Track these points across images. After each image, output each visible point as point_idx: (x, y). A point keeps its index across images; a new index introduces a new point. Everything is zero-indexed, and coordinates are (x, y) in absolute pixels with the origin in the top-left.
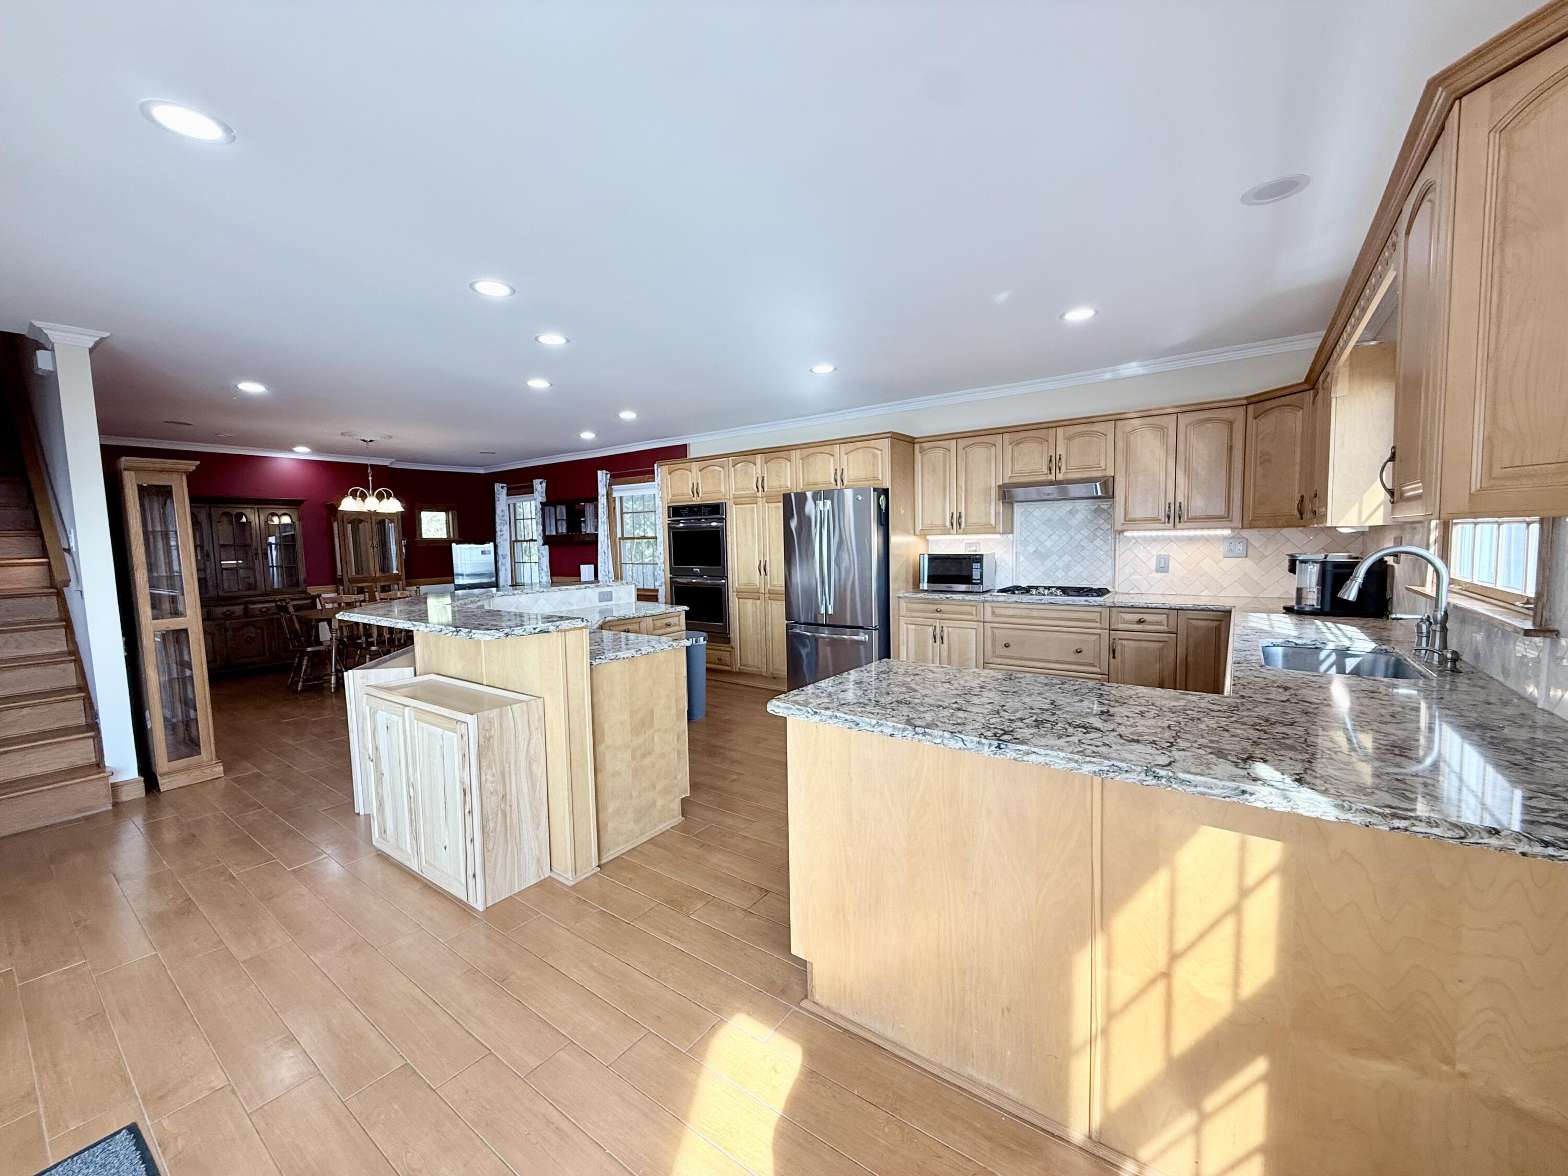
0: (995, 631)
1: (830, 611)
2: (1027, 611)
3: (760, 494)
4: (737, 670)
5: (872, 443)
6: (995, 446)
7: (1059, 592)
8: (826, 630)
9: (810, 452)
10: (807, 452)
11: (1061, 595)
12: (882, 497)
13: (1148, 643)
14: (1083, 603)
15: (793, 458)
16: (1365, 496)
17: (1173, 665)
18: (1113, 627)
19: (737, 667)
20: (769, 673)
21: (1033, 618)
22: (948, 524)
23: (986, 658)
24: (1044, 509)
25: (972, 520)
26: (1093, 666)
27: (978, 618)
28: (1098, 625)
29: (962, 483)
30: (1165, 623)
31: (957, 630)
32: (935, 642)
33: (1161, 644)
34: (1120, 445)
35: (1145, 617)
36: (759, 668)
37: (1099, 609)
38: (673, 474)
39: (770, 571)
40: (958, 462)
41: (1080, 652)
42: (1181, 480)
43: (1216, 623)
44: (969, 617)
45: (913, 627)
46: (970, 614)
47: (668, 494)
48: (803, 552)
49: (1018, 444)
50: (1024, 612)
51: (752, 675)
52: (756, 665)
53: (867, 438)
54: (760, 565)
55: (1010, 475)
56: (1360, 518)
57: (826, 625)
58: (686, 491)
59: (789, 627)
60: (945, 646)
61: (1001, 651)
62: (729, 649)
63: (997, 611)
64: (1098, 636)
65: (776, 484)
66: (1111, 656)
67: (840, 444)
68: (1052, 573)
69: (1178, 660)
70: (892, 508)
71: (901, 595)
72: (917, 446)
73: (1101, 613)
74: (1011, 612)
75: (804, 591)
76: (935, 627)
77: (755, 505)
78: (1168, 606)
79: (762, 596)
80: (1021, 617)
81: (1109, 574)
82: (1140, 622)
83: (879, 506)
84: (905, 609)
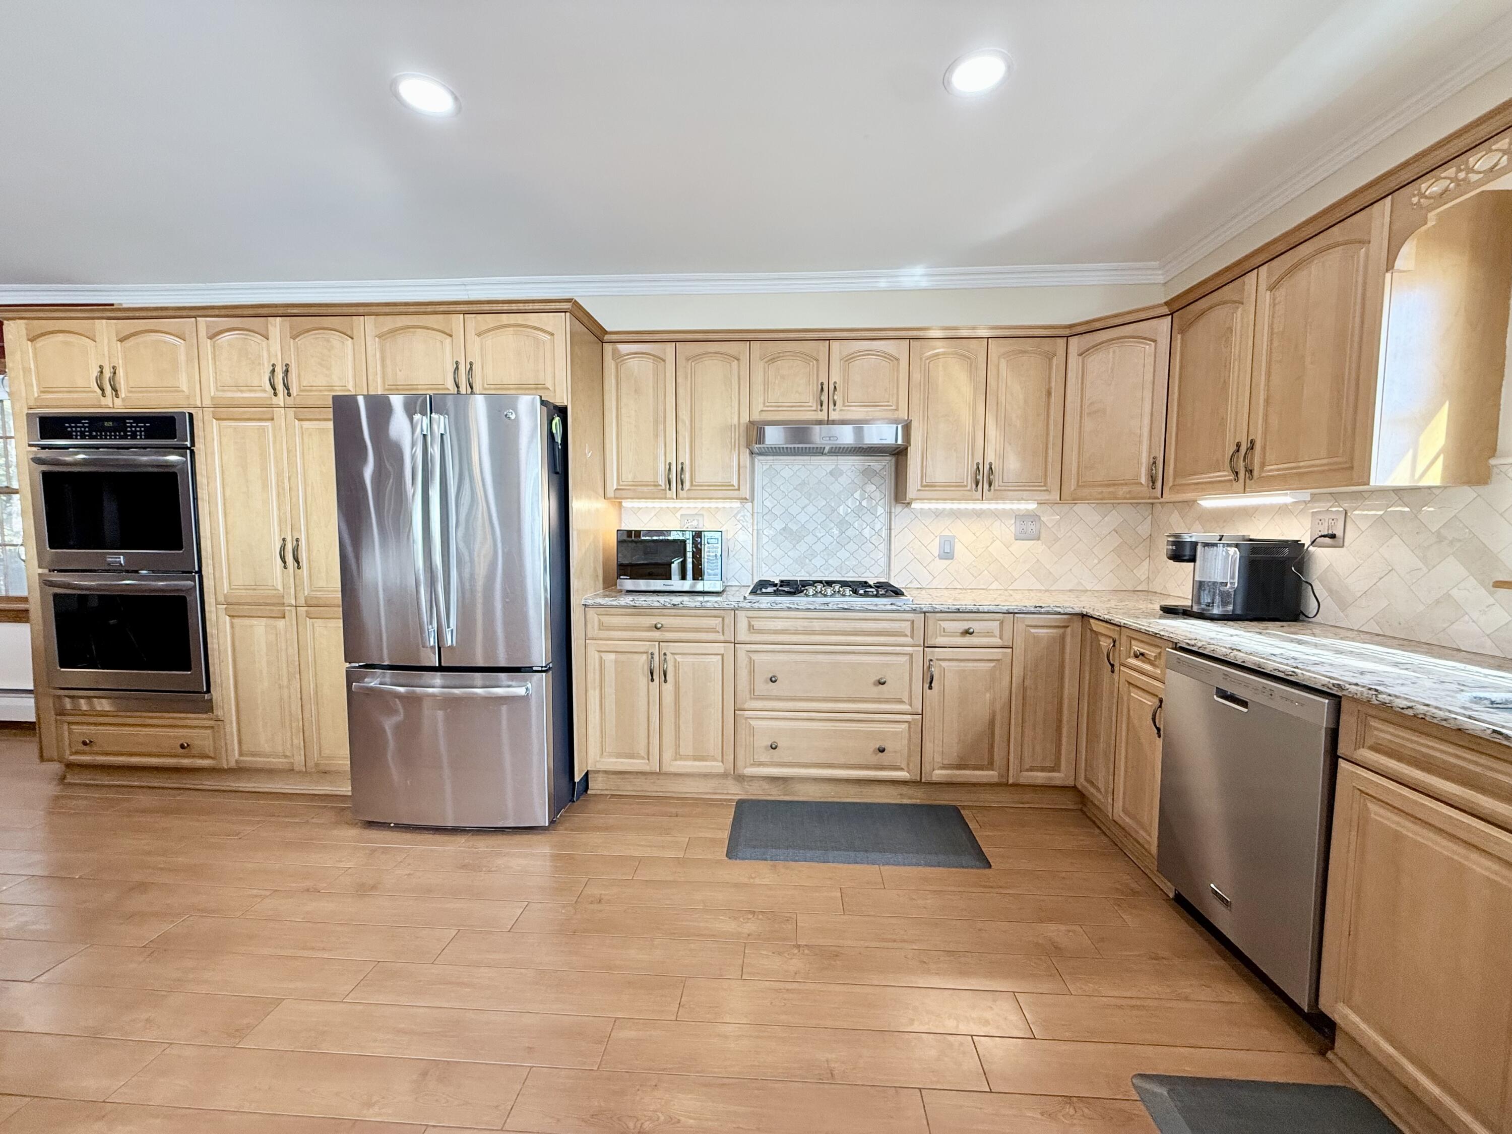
0: (754, 657)
1: (449, 640)
2: (805, 623)
3: (281, 399)
4: (233, 764)
5: (533, 319)
6: (738, 360)
7: (848, 591)
8: (437, 679)
9: (399, 324)
10: (390, 323)
11: (850, 596)
12: (557, 420)
13: (976, 664)
14: (889, 607)
15: (358, 332)
16: (1422, 439)
17: (1008, 692)
18: (930, 642)
19: (233, 757)
20: (310, 764)
21: (813, 633)
22: (662, 481)
23: (738, 701)
24: (797, 467)
25: (700, 478)
26: (901, 702)
27: (727, 638)
28: (908, 640)
29: (684, 415)
30: (997, 633)
31: (690, 659)
32: (652, 680)
33: (992, 664)
34: (916, 376)
35: (975, 626)
36: (286, 757)
37: (910, 616)
38: (40, 343)
39: (309, 561)
40: (679, 380)
41: (884, 683)
42: (992, 431)
43: (1061, 631)
44: (712, 636)
45: (612, 656)
46: (713, 630)
47: (28, 385)
48: (389, 523)
49: (773, 360)
50: (801, 624)
51: (270, 772)
52: (280, 749)
53: (521, 307)
54: (283, 548)
55: (761, 407)
56: (1413, 474)
57: (441, 669)
58: (80, 383)
59: (351, 677)
60: (668, 687)
61: (762, 687)
62: (212, 723)
63: (757, 624)
64: (908, 657)
65: (321, 381)
66: (927, 686)
67: (465, 313)
68: (807, 560)
69: (1014, 685)
70: (574, 442)
71: (590, 602)
72: (608, 348)
73: (913, 622)
74: (780, 625)
75: (389, 602)
76: (652, 654)
77: (268, 424)
78: (1005, 609)
79: (290, 612)
80: (796, 632)
81: (883, 561)
82: (967, 632)
83: (551, 436)
84: (596, 627)
